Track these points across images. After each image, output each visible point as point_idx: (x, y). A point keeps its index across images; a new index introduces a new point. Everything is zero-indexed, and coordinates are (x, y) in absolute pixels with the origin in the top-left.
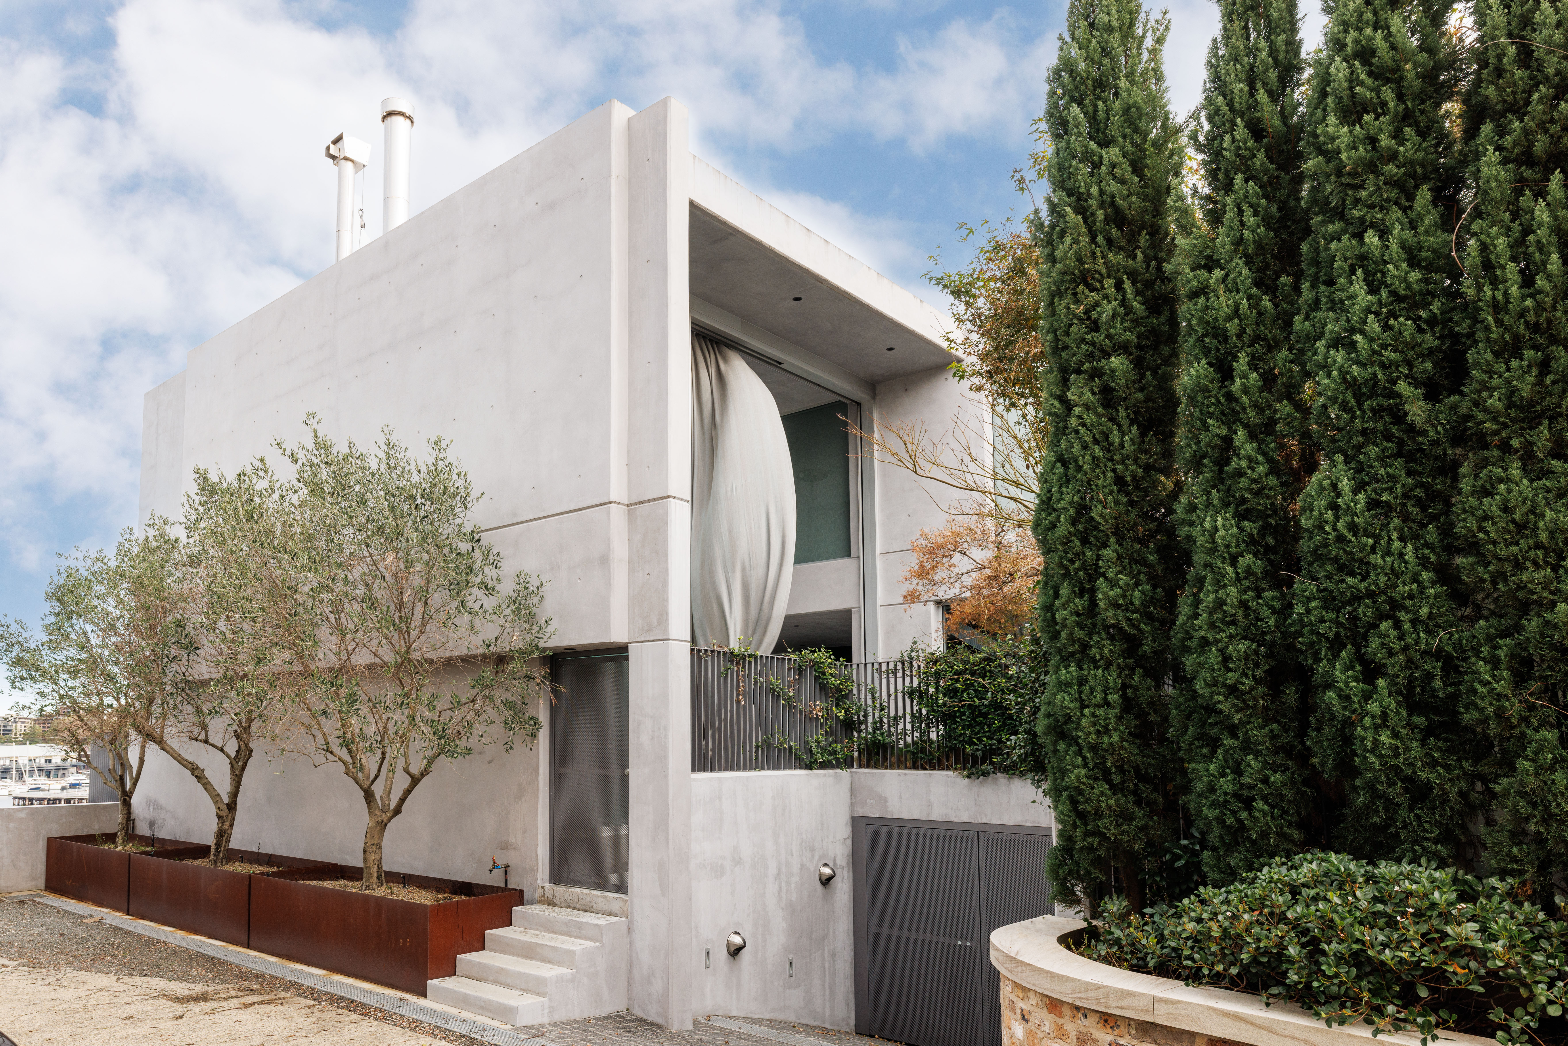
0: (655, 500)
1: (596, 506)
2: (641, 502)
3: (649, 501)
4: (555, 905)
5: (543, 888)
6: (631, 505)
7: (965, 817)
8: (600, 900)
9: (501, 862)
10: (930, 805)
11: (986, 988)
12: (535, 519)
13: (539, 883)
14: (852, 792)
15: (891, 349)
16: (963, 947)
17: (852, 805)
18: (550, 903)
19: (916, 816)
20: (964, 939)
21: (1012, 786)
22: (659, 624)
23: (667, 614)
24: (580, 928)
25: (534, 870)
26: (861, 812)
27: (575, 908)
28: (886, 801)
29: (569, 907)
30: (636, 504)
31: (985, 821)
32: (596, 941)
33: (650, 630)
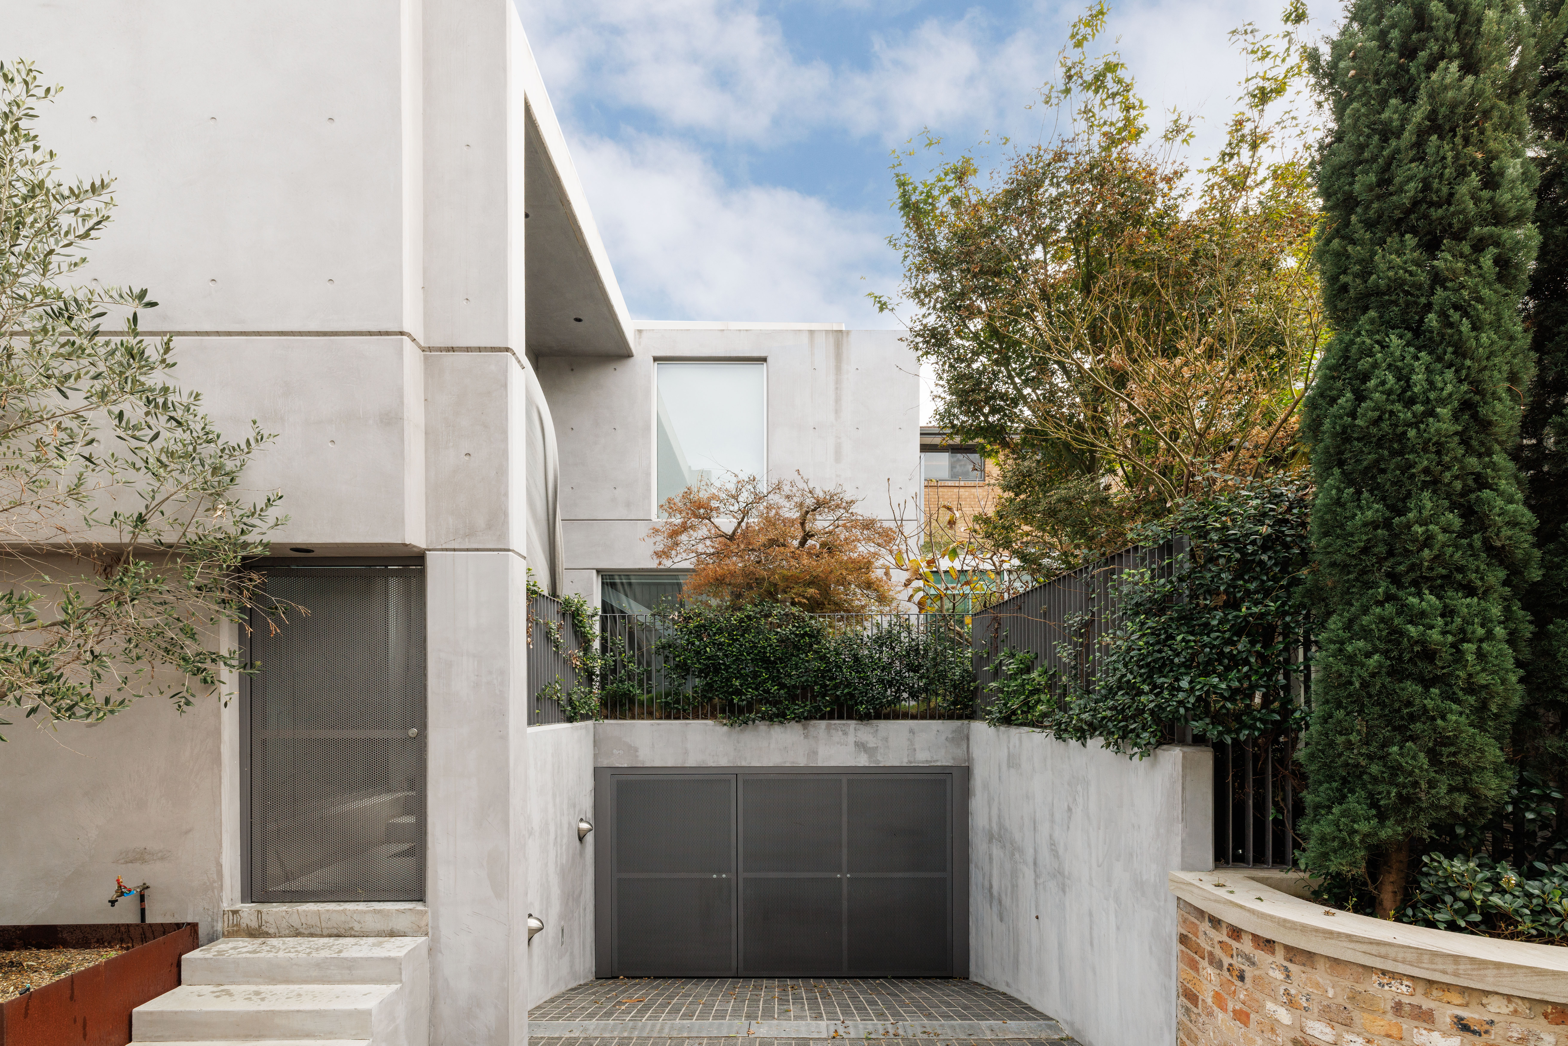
0: (480, 349)
1: (370, 334)
2: (453, 349)
3: (468, 349)
4: (267, 935)
5: (235, 912)
6: (430, 349)
7: (724, 762)
8: (369, 918)
9: (132, 882)
10: (686, 752)
11: (741, 913)
12: (218, 333)
13: (226, 906)
14: (596, 743)
15: (578, 320)
16: (719, 880)
17: (595, 756)
18: (254, 933)
19: (670, 764)
20: (720, 872)
21: (772, 732)
22: (489, 526)
23: (506, 514)
24: (350, 968)
25: (214, 886)
26: (605, 762)
27: (312, 935)
28: (636, 750)
29: (298, 934)
30: (440, 349)
31: (744, 764)
32: (387, 981)
33: (471, 533)
